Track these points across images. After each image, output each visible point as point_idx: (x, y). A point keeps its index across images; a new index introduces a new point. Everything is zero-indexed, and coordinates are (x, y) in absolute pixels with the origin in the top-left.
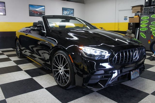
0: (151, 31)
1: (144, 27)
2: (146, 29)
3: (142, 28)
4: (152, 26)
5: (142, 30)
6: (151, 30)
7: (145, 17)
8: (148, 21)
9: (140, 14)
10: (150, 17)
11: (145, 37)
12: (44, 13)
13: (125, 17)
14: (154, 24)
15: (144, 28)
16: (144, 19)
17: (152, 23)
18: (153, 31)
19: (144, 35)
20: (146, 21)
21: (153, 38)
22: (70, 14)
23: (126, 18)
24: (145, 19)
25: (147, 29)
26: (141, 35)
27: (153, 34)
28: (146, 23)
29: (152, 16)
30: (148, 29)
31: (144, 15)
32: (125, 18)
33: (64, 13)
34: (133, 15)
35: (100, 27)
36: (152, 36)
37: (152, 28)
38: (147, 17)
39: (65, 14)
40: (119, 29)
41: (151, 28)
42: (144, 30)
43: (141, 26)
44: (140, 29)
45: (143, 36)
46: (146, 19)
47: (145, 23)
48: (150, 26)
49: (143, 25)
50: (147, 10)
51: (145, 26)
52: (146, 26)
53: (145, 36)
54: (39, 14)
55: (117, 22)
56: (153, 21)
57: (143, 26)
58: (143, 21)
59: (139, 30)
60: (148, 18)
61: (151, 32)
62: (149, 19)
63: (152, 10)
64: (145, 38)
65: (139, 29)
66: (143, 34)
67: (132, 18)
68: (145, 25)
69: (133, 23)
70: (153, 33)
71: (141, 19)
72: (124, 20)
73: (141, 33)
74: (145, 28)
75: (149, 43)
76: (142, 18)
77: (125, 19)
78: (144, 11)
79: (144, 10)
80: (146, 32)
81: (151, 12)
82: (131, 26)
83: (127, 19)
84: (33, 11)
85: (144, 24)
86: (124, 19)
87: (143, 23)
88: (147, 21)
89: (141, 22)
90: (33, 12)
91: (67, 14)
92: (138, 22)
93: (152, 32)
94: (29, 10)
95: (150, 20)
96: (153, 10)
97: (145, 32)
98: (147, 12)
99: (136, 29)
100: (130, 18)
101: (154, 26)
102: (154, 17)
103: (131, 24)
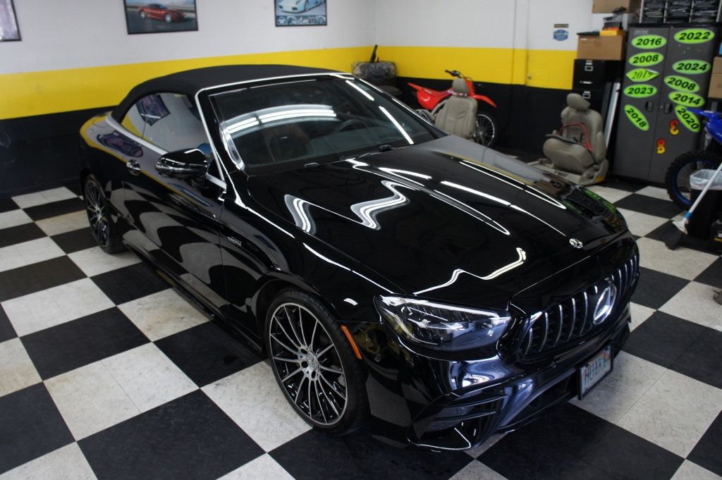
0: (669, 100)
1: (641, 79)
2: (650, 92)
3: (635, 87)
4: (677, 78)
5: (634, 95)
6: (672, 96)
7: (651, 37)
8: (661, 58)
9: (625, 18)
10: (669, 38)
11: (643, 124)
12: (191, 12)
13: (556, 26)
14: (683, 71)
15: (641, 86)
16: (642, 46)
17: (676, 66)
18: (679, 102)
19: (641, 116)
20: (653, 54)
21: (676, 132)
22: (308, 7)
23: (564, 32)
24: (649, 46)
25: (655, 91)
26: (629, 116)
27: (680, 117)
28: (652, 63)
29: (677, 36)
30: (656, 94)
31: (646, 31)
32: (559, 31)
33: (281, 7)
34: (596, 22)
35: (447, 71)
36: (675, 124)
37: (673, 90)
38: (656, 37)
39: (285, 9)
40: (530, 78)
41: (673, 86)
42: (640, 96)
43: (630, 75)
44: (626, 91)
45: (637, 118)
46: (654, 46)
47: (645, 64)
48: (667, 80)
49: (638, 71)
50: (661, 6)
51: (648, 78)
52: (652, 77)
53: (644, 119)
54: (168, 19)
55: (520, 45)
56: (680, 60)
57: (640, 75)
58: (640, 55)
59: (621, 91)
60: (664, 42)
61: (672, 106)
62: (667, 45)
63: (682, 6)
64: (646, 128)
65: (618, 86)
66: (636, 111)
67: (593, 40)
68: (647, 74)
69: (594, 62)
70: (678, 108)
71: (632, 46)
72: (555, 37)
73: (628, 108)
74: (648, 86)
75: (659, 152)
76: (634, 42)
77: (560, 34)
78: (644, 11)
79: (645, 5)
80: (650, 104)
81: (675, 15)
83: (566, 37)
84: (142, 10)
85: (643, 71)
86: (552, 35)
87: (639, 64)
88: (656, 57)
89: (631, 60)
90: (143, 15)
91: (294, 9)
92: (617, 56)
93: (676, 104)
94: (126, 7)
95: (672, 53)
96: (683, 10)
97: (644, 105)
98: (657, 14)
99: (608, 85)
100: (585, 39)
101: (684, 80)
102: (686, 41)
103: (589, 67)
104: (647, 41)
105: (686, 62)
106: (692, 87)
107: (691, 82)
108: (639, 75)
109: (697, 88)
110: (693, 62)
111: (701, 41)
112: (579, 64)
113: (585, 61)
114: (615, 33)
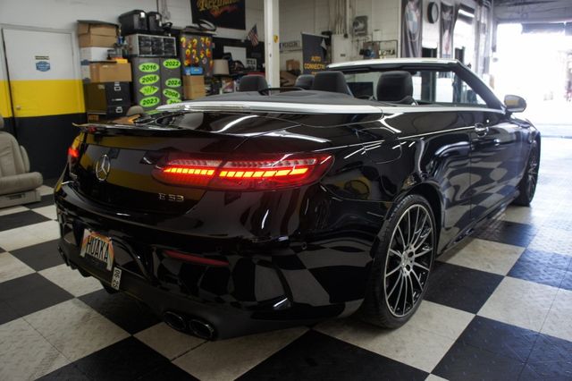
1: (150, 93)
2: (155, 102)
3: (146, 99)
4: (169, 90)
6: (169, 102)
7: (150, 64)
10: (160, 65)
13: (37, 58)
14: (171, 86)
15: (150, 98)
16: (146, 71)
17: (167, 83)
20: (153, 76)
23: (45, 63)
24: (150, 70)
25: (158, 100)
28: (153, 82)
29: (165, 63)
30: (160, 102)
31: (146, 60)
32: (40, 63)
37: (169, 99)
38: (153, 64)
41: (167, 96)
42: (151, 105)
43: (142, 91)
44: (142, 103)
46: (153, 70)
47: (150, 82)
48: (164, 92)
49: (146, 88)
51: (153, 92)
52: (156, 91)
56: (168, 79)
58: (146, 77)
62: (160, 69)
67: (112, 66)
68: (153, 90)
69: (121, 83)
71: (140, 71)
72: (38, 68)
74: (154, 98)
76: (141, 67)
78: (140, 47)
79: (140, 43)
83: (49, 68)
85: (149, 87)
87: (146, 83)
88: (155, 78)
89: (141, 81)
92: (130, 80)
95: (163, 74)
98: (147, 49)
100: (106, 66)
101: (173, 91)
102: (169, 67)
103: (117, 87)
104: (148, 66)
105: (171, 80)
106: (176, 95)
107: (176, 92)
108: (147, 90)
109: (179, 96)
110: (174, 80)
111: (176, 67)
112: (109, 86)
113: (113, 83)
114: (126, 61)
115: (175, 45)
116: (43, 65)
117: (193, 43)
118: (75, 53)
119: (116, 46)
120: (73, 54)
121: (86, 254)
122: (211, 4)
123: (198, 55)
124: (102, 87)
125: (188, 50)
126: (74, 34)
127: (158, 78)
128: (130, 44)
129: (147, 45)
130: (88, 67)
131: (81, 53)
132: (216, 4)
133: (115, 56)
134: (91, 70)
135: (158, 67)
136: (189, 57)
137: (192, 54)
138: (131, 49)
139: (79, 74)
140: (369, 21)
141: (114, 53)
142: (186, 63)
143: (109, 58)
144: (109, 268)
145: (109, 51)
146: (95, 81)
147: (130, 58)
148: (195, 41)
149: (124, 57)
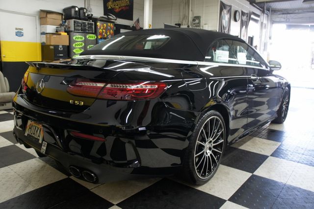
3: (76, 55)
7: (80, 36)
10: (85, 37)
13: (16, 29)
16: (77, 40)
17: (88, 47)
20: (81, 43)
23: (21, 32)
24: (79, 40)
28: (81, 46)
29: (87, 37)
31: (77, 34)
32: (18, 32)
43: (74, 51)
46: (81, 40)
47: (79, 47)
49: (77, 49)
51: (80, 52)
52: (82, 51)
56: (89, 45)
58: (77, 43)
62: (85, 40)
67: (58, 36)
69: (63, 46)
71: (74, 40)
72: (16, 35)
76: (74, 38)
78: (74, 26)
79: (74, 24)
82: (61, 52)
83: (23, 35)
85: (79, 49)
86: (15, 34)
87: (76, 47)
89: (74, 45)
92: (68, 45)
95: (87, 42)
98: (78, 28)
102: (90, 39)
103: (61, 48)
104: (78, 38)
108: (77, 51)
111: (93, 39)
112: (56, 47)
113: (58, 46)
114: (66, 34)
115: (94, 27)
116: (19, 34)
117: (103, 26)
118: (37, 28)
119: (61, 25)
120: (36, 28)
121: (28, 134)
122: (115, 5)
123: (106, 33)
124: (52, 47)
125: (101, 30)
126: (37, 17)
127: (83, 44)
128: (69, 25)
129: (78, 26)
130: (45, 36)
131: (41, 28)
132: (117, 5)
133: (60, 31)
134: (47, 38)
135: (84, 38)
136: (101, 34)
137: (103, 32)
138: (69, 28)
139: (39, 40)
140: (201, 19)
141: (60, 29)
142: (99, 37)
143: (57, 32)
144: (40, 142)
145: (57, 28)
146: (48, 44)
147: (68, 32)
148: (105, 25)
149: (65, 32)
